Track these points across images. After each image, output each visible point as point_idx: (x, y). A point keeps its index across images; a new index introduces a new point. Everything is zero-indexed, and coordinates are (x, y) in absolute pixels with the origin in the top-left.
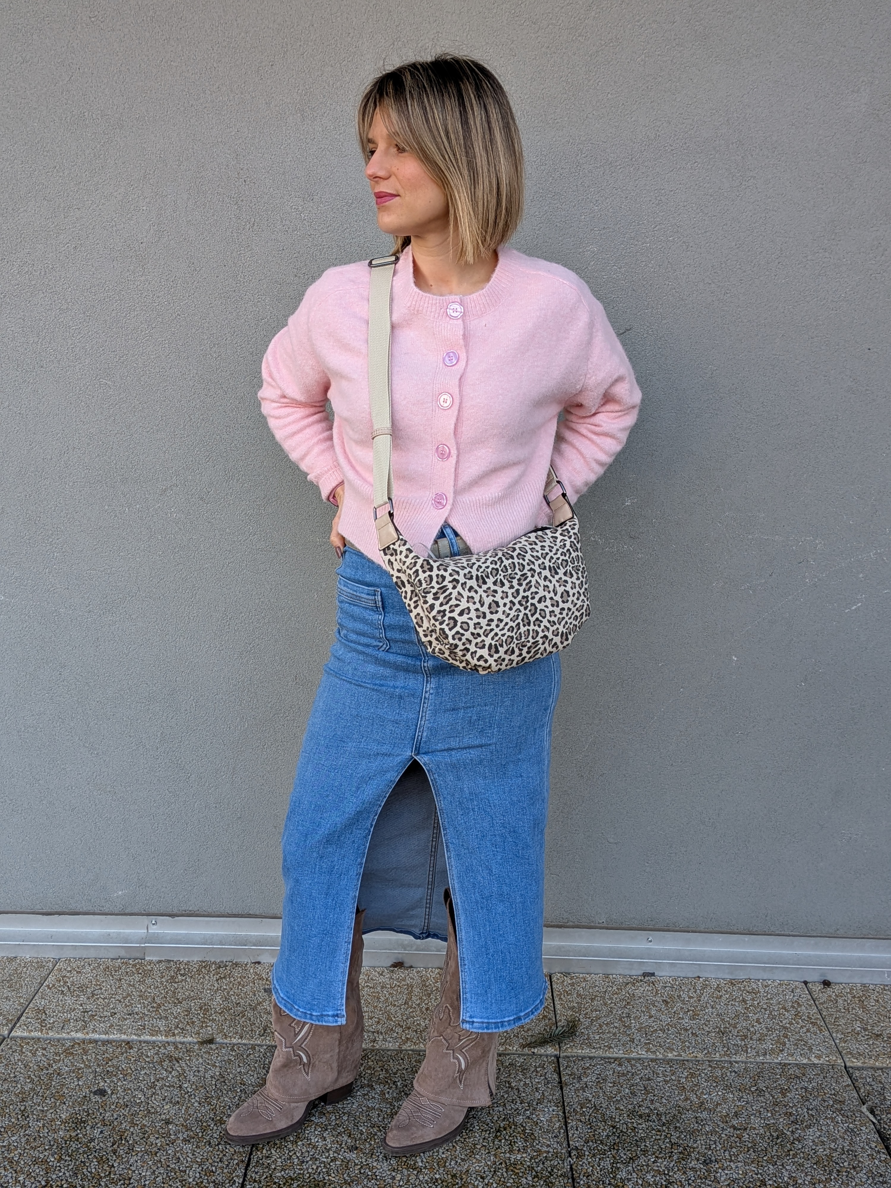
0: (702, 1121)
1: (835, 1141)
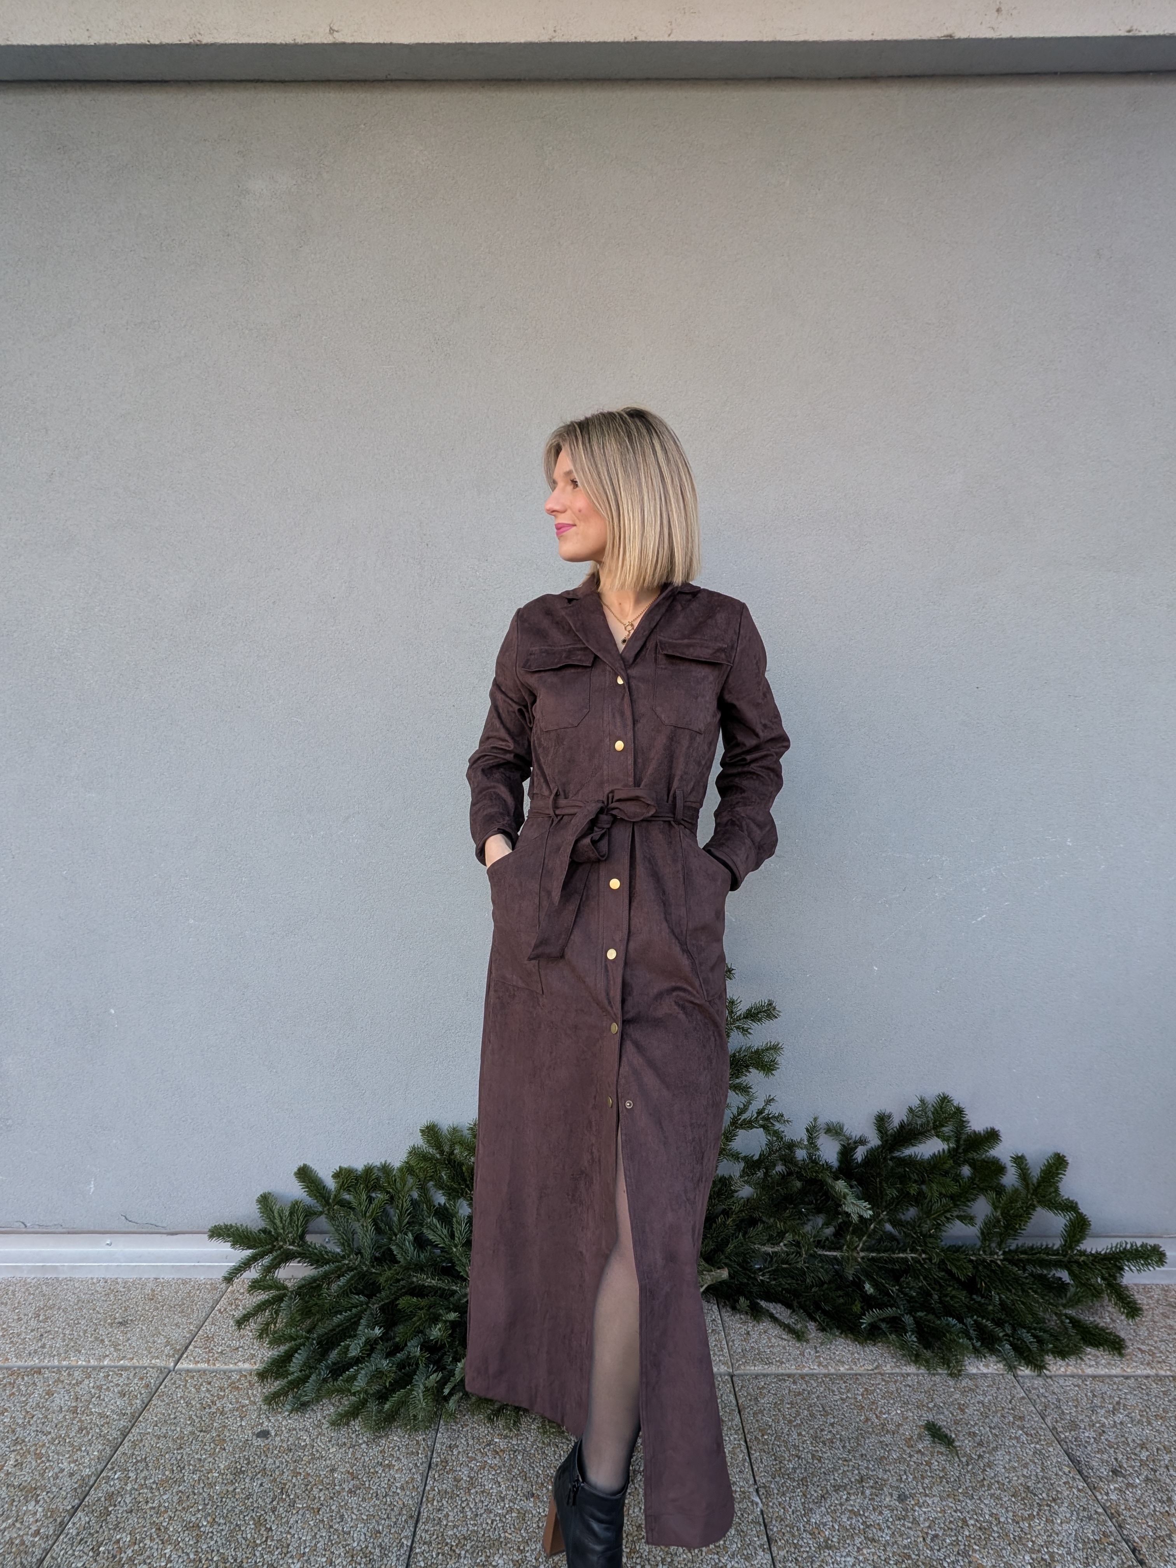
0: (887, 1445)
1: (1026, 1466)
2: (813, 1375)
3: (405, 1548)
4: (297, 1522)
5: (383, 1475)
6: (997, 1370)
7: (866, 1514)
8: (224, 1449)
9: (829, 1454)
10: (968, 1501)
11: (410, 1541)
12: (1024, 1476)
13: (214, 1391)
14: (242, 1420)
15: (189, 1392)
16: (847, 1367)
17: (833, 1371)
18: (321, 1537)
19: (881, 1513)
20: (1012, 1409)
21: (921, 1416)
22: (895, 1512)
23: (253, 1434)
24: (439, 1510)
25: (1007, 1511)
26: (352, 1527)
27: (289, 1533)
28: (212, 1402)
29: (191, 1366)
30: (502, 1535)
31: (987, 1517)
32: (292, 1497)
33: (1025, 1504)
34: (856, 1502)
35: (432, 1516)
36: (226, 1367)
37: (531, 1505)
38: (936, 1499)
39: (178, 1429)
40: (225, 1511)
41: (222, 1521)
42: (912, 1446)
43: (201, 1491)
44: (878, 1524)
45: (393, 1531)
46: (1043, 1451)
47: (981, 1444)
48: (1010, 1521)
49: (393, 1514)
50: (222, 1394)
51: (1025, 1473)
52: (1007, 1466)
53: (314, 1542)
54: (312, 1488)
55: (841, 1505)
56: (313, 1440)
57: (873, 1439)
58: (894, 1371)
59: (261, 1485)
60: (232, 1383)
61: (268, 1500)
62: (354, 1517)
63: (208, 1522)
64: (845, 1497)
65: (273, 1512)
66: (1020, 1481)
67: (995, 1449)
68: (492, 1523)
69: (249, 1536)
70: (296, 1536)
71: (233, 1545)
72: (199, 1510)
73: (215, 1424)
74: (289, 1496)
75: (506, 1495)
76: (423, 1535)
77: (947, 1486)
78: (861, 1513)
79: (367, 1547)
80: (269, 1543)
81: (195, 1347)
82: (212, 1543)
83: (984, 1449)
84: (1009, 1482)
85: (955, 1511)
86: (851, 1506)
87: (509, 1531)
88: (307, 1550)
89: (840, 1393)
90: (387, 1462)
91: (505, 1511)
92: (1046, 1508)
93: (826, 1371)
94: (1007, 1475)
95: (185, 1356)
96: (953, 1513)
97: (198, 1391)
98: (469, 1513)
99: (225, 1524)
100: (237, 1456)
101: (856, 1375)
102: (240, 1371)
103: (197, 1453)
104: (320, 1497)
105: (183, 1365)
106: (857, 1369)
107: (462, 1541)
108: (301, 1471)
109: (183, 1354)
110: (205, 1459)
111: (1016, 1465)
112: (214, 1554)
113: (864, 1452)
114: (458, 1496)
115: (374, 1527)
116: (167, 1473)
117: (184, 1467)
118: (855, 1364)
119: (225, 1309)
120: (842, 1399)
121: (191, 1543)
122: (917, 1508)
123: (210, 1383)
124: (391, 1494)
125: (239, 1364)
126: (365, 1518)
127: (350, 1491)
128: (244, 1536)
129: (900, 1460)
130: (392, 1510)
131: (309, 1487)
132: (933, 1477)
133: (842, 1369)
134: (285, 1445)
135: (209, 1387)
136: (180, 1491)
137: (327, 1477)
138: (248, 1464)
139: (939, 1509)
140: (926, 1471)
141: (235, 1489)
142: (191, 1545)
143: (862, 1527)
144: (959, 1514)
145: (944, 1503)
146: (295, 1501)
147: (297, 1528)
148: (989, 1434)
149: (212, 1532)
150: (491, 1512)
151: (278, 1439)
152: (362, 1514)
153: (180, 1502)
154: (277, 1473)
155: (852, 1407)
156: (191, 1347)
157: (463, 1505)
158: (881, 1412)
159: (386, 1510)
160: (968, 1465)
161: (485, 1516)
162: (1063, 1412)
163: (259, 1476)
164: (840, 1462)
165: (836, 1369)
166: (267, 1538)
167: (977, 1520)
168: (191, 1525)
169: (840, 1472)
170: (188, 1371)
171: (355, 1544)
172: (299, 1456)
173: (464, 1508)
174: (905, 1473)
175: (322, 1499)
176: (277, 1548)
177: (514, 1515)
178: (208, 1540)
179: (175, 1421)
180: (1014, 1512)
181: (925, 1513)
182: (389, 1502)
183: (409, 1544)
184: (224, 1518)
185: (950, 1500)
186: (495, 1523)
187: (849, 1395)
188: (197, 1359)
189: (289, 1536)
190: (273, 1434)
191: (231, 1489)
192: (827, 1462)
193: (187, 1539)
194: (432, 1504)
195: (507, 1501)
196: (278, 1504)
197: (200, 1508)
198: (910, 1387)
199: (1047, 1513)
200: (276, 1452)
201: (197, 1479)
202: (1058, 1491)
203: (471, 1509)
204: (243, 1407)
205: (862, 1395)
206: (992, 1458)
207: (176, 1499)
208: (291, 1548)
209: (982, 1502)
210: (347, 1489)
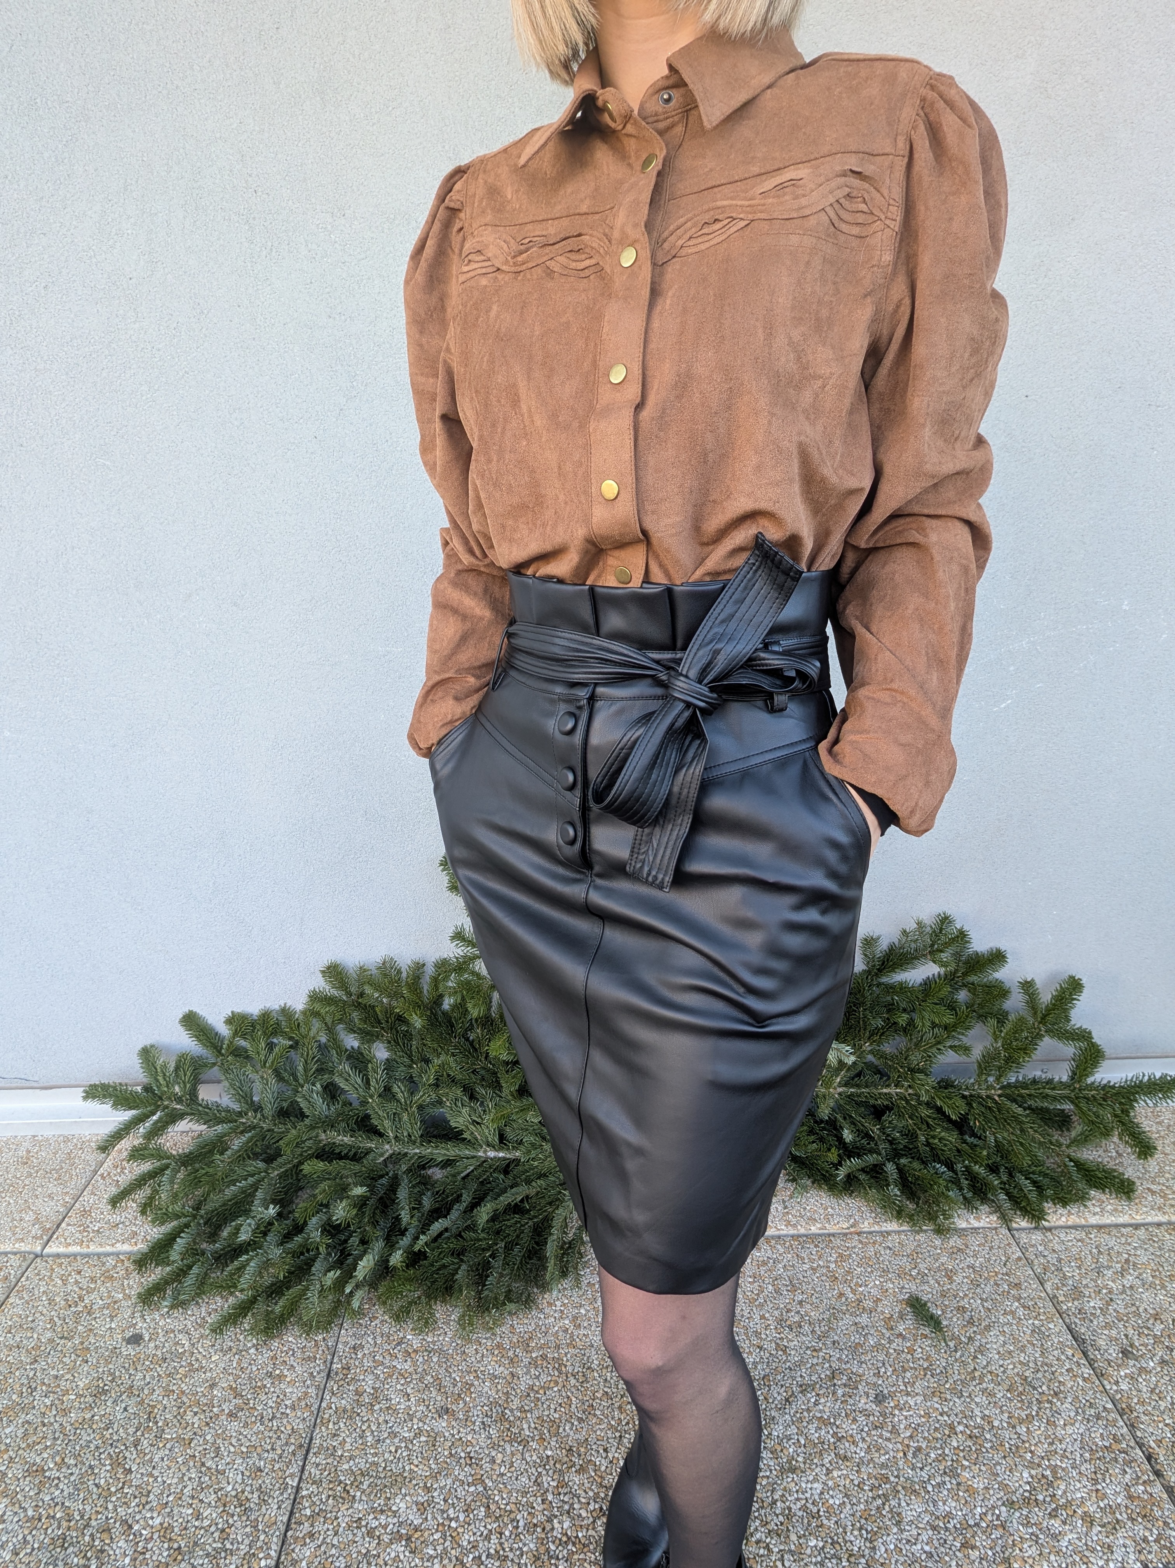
0: (862, 1327)
1: (1023, 1349)
2: (779, 1237)
3: (289, 1491)
4: (163, 1459)
5: (272, 1390)
6: (989, 1223)
7: (837, 1423)
8: (87, 1362)
9: (796, 1343)
10: (957, 1400)
11: (297, 1480)
12: (1021, 1363)
13: (84, 1283)
14: (112, 1320)
15: (54, 1286)
16: (819, 1226)
17: (802, 1231)
18: (190, 1479)
19: (855, 1420)
20: (1007, 1274)
21: (903, 1288)
22: (871, 1418)
23: (124, 1339)
24: (335, 1435)
25: (1002, 1412)
26: (228, 1464)
27: (151, 1475)
28: (80, 1298)
29: (62, 1250)
30: (407, 1468)
31: (979, 1420)
32: (160, 1424)
33: (1022, 1401)
34: (827, 1406)
35: (325, 1444)
36: (103, 1249)
37: (444, 1424)
38: (919, 1399)
39: (35, 1336)
40: (77, 1448)
41: (72, 1462)
42: (892, 1329)
43: (52, 1420)
44: (852, 1436)
45: (277, 1466)
46: (1043, 1328)
47: (971, 1322)
48: (1005, 1425)
49: (279, 1443)
50: (93, 1286)
51: (1022, 1359)
52: (1001, 1349)
53: (180, 1487)
54: (185, 1411)
55: (808, 1410)
56: (193, 1345)
57: (848, 1319)
58: (873, 1229)
59: (125, 1409)
60: (106, 1272)
61: (131, 1430)
62: (232, 1449)
63: (56, 1464)
64: (813, 1400)
65: (135, 1446)
66: (1016, 1370)
67: (988, 1328)
68: (396, 1451)
69: (102, 1481)
70: (159, 1479)
71: (82, 1496)
72: (47, 1447)
73: (79, 1328)
74: (157, 1423)
75: (416, 1411)
76: (312, 1470)
77: (932, 1380)
78: (832, 1420)
79: (243, 1492)
80: (126, 1491)
81: (68, 1225)
82: (57, 1493)
83: (975, 1329)
84: (1004, 1372)
85: (941, 1415)
86: (820, 1411)
87: (415, 1462)
88: (171, 1498)
89: (812, 1261)
90: (278, 1372)
91: (412, 1434)
92: (1047, 1405)
93: (795, 1232)
94: (1001, 1362)
95: (55, 1236)
96: (939, 1418)
97: (65, 1283)
98: (369, 1439)
99: (76, 1465)
100: (100, 1370)
101: (829, 1235)
102: (117, 1254)
103: (53, 1368)
104: (193, 1424)
105: (53, 1248)
106: (831, 1229)
107: (359, 1478)
108: (175, 1388)
109: (54, 1233)
110: (63, 1376)
111: (1011, 1348)
112: (58, 1508)
113: (836, 1338)
114: (358, 1415)
115: (254, 1464)
116: (14, 1397)
117: (36, 1388)
118: (829, 1221)
119: (109, 1174)
120: (812, 1269)
121: (32, 1493)
122: (897, 1412)
123: (79, 1273)
124: (278, 1416)
125: (118, 1245)
126: (245, 1450)
127: (231, 1415)
128: (97, 1481)
129: (878, 1347)
130: (279, 1438)
131: (182, 1410)
132: (916, 1369)
133: (812, 1228)
134: (159, 1353)
135: (78, 1277)
136: (28, 1422)
137: (204, 1395)
138: (112, 1381)
139: (922, 1413)
140: (908, 1361)
141: (93, 1416)
142: (31, 1497)
143: (832, 1440)
144: (946, 1418)
145: (929, 1404)
146: (163, 1430)
147: (162, 1467)
148: (981, 1308)
149: (59, 1478)
150: (395, 1437)
151: (152, 1345)
152: (242, 1445)
153: (26, 1434)
154: (146, 1391)
155: (824, 1278)
156: (63, 1225)
157: (364, 1428)
158: (857, 1284)
159: (270, 1438)
160: (956, 1351)
161: (388, 1441)
162: (1065, 1275)
163: (124, 1397)
164: (809, 1352)
165: (806, 1229)
166: (124, 1483)
167: (967, 1427)
168: (34, 1468)
169: (809, 1365)
170: (58, 1256)
171: (230, 1488)
172: (175, 1367)
173: (364, 1431)
174: (884, 1364)
175: (196, 1426)
176: (135, 1497)
177: (423, 1439)
178: (53, 1490)
179: (32, 1325)
180: (1010, 1413)
181: (906, 1418)
182: (275, 1428)
183: (295, 1484)
184: (75, 1458)
185: (935, 1399)
186: (399, 1451)
187: (821, 1263)
188: (68, 1241)
189: (151, 1480)
190: (147, 1339)
191: (88, 1416)
192: (793, 1353)
193: (27, 1489)
194: (327, 1428)
195: (415, 1421)
196: (143, 1435)
197: (48, 1444)
198: (890, 1249)
199: (1048, 1411)
200: (147, 1363)
201: (49, 1403)
202: (1060, 1382)
203: (373, 1432)
204: (115, 1302)
205: (836, 1262)
206: (984, 1341)
207: (20, 1433)
208: (152, 1496)
209: (972, 1400)
210: (227, 1411)
